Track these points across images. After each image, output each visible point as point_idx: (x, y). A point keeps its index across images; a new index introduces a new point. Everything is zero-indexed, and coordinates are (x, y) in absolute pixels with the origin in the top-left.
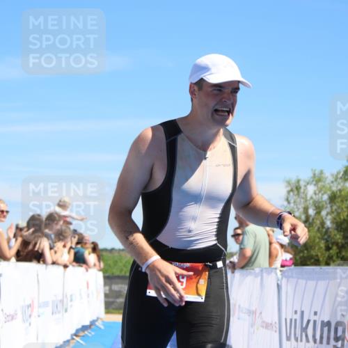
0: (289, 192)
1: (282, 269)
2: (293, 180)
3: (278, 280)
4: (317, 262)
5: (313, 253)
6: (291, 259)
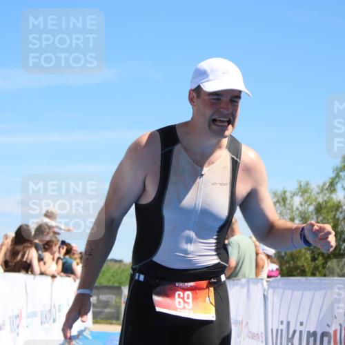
0: (275, 203)
1: (269, 279)
2: (280, 191)
3: (264, 291)
4: (303, 273)
5: (299, 264)
6: (277, 270)
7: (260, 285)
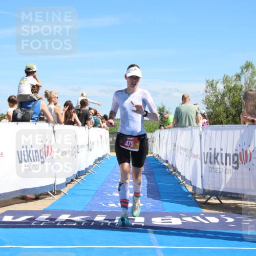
0: (207, 87)
3: (200, 132)
5: (219, 119)
6: (207, 122)
7: (198, 129)
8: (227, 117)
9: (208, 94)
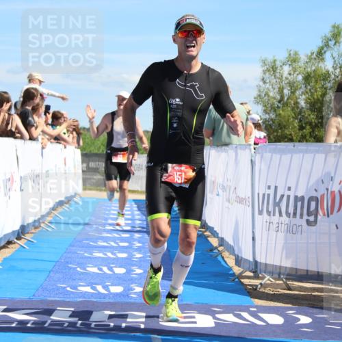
0: (264, 72)
3: (252, 157)
5: (287, 132)
6: (265, 137)
7: (248, 151)
8: (302, 128)
9: (268, 85)
